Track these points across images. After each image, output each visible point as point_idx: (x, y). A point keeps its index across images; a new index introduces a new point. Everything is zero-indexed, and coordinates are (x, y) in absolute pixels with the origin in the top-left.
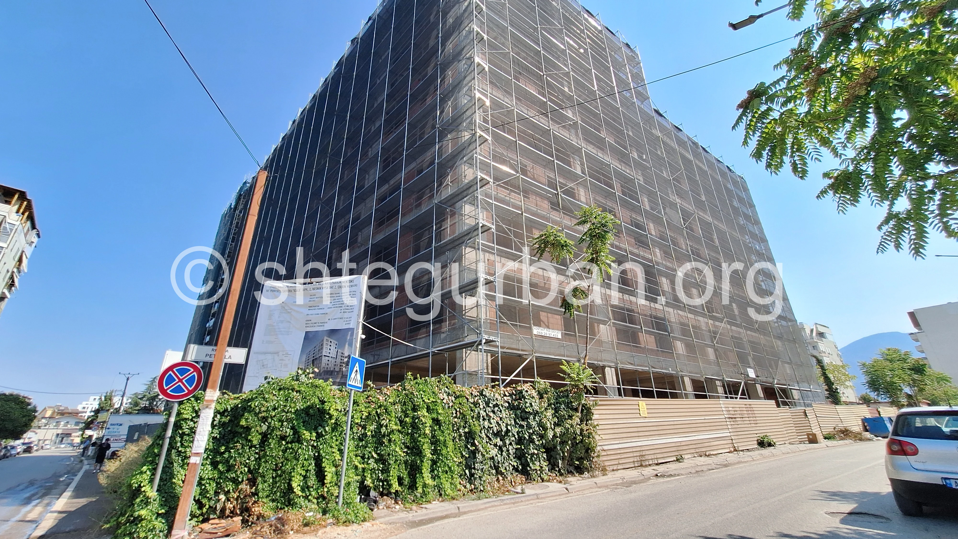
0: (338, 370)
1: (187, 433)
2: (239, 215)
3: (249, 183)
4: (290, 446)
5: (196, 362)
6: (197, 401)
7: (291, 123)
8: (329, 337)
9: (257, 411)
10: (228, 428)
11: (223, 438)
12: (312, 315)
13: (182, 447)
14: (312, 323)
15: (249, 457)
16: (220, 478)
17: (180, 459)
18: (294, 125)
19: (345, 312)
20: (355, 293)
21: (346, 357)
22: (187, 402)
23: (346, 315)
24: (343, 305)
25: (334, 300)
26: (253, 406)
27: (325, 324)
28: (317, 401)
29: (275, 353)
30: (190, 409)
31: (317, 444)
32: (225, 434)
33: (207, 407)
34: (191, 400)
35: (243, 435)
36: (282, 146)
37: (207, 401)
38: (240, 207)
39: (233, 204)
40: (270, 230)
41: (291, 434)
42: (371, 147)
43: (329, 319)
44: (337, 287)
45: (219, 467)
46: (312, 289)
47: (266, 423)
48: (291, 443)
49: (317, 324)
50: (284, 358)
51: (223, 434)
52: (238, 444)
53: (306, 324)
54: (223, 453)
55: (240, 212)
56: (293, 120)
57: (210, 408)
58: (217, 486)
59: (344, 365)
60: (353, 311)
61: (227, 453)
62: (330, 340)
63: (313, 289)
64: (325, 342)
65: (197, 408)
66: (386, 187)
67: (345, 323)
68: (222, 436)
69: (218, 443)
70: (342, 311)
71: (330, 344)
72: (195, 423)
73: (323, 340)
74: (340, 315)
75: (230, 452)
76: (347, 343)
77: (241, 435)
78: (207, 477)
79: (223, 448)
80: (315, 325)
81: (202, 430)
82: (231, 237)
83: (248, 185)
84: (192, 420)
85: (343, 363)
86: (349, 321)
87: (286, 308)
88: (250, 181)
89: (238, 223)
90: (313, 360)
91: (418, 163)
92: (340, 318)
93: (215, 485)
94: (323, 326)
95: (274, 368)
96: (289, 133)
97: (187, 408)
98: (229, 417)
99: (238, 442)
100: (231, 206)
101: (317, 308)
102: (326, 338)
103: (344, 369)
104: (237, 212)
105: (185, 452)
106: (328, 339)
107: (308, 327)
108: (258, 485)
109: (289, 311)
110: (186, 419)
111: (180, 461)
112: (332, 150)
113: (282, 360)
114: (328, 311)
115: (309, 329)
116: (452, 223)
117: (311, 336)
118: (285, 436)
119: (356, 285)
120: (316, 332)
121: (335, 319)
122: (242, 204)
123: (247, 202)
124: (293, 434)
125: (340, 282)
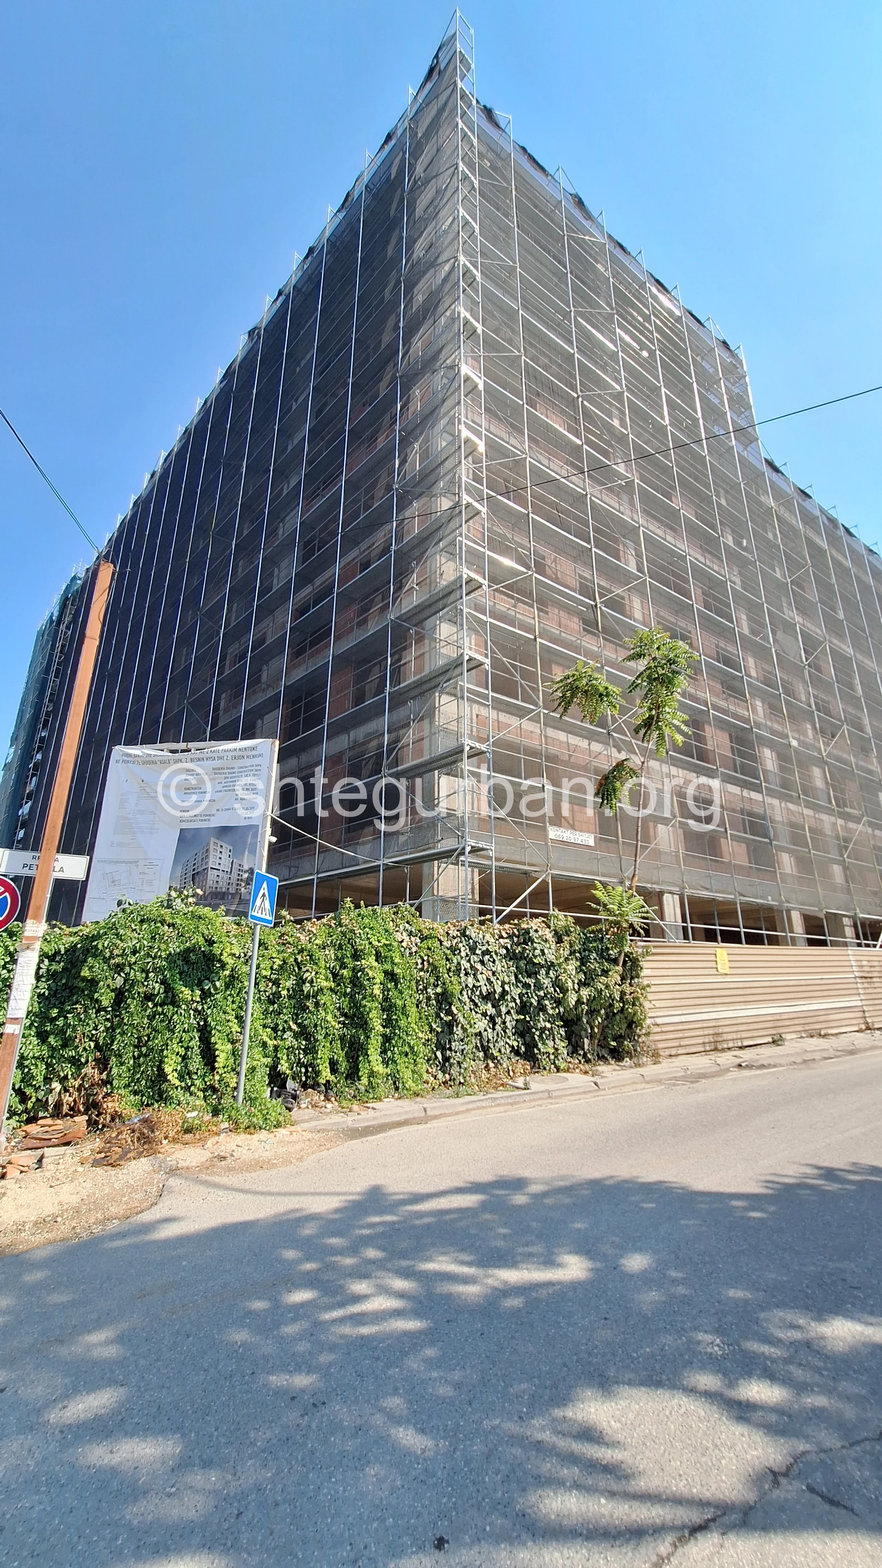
0: (234, 892)
2: (66, 633)
3: (80, 579)
4: (160, 1009)
5: (8, 877)
6: (11, 937)
7: (147, 476)
8: (218, 838)
9: (107, 955)
10: (61, 980)
11: (55, 996)
15: (97, 1026)
16: (52, 1057)
18: (153, 480)
20: (259, 768)
21: (245, 872)
25: (226, 778)
26: (100, 946)
27: (212, 818)
28: (201, 941)
29: (131, 862)
31: (203, 1008)
32: (57, 990)
33: (28, 948)
35: (86, 993)
36: (134, 517)
37: (28, 938)
38: (67, 619)
39: (56, 614)
40: (117, 659)
41: (162, 991)
42: (283, 520)
43: (218, 810)
44: (230, 758)
45: (49, 1040)
46: (188, 760)
47: (122, 974)
48: (162, 1004)
49: (200, 818)
50: (147, 871)
51: (54, 989)
52: (77, 1006)
54: (56, 1019)
55: (68, 628)
56: (151, 472)
57: (33, 949)
58: (47, 1069)
59: (243, 884)
61: (61, 1019)
62: (220, 843)
63: (192, 760)
64: (212, 847)
65: (12, 949)
66: (307, 591)
68: (52, 993)
69: (47, 1003)
71: (219, 849)
72: (9, 971)
73: (208, 844)
75: (66, 1018)
76: (247, 849)
77: (83, 992)
78: (31, 1054)
79: (56, 1011)
80: (195, 818)
81: (20, 983)
82: (54, 668)
83: (79, 582)
85: (242, 880)
87: (148, 789)
88: (82, 575)
89: (63, 646)
90: (193, 875)
91: (362, 549)
93: (44, 1067)
94: (209, 820)
95: (131, 886)
96: (144, 495)
98: (62, 964)
99: (77, 1002)
100: (51, 617)
102: (213, 840)
103: (243, 889)
104: (63, 627)
106: (217, 841)
107: (184, 821)
108: (111, 1068)
112: (217, 525)
113: (144, 873)
114: (216, 796)
115: (185, 826)
116: (418, 653)
117: (189, 836)
118: (152, 995)
119: (261, 755)
120: (198, 830)
121: (228, 810)
122: (70, 613)
123: (77, 612)
124: (165, 992)
125: (235, 750)
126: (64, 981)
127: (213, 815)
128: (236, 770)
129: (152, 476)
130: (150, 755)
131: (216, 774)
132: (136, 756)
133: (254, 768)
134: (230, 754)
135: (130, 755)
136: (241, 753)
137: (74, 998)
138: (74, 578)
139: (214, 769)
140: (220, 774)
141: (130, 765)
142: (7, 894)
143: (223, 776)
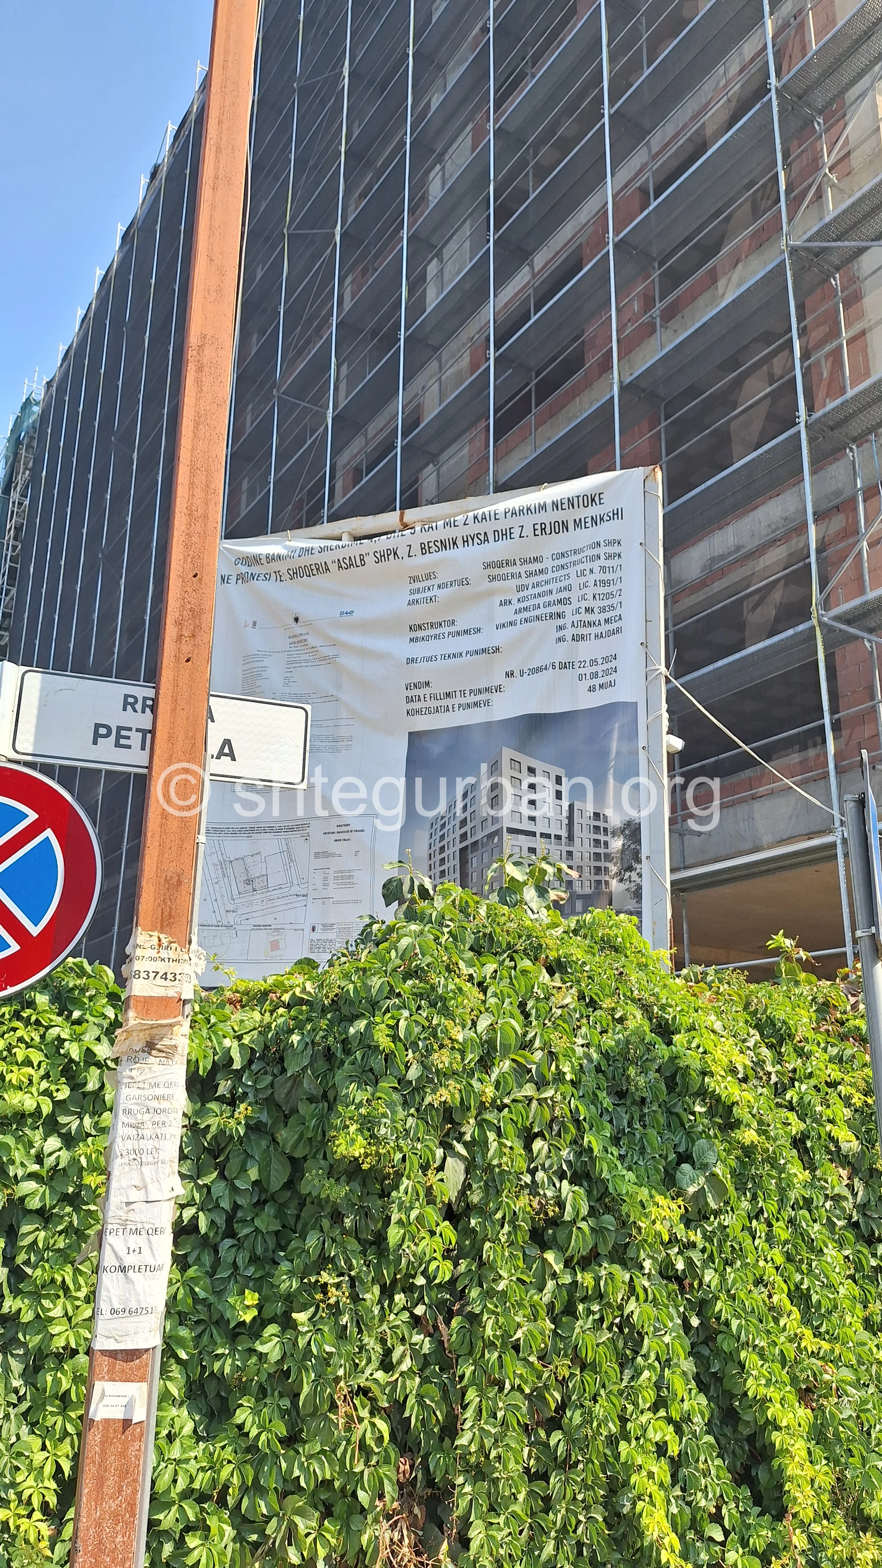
0: (587, 890)
1: (34, 1204)
2: (20, 504)
3: (37, 404)
4: (586, 1279)
7: (144, 180)
8: (521, 749)
10: (243, 1170)
11: (230, 1233)
12: (430, 659)
13: (16, 1292)
14: (433, 697)
16: (255, 1489)
17: (17, 1367)
18: (156, 183)
19: (583, 637)
20: (615, 549)
21: (614, 834)
23: (587, 650)
24: (568, 609)
25: (520, 588)
26: (382, 1038)
27: (495, 697)
29: (291, 829)
31: (690, 1263)
32: (236, 1207)
33: (150, 1046)
35: (348, 1222)
36: (124, 263)
37: (150, 1004)
38: (22, 478)
41: (584, 1210)
43: (510, 674)
44: (528, 531)
45: (241, 1416)
46: (416, 549)
47: (459, 1147)
48: (589, 1261)
49: (459, 700)
50: (334, 848)
51: (225, 1204)
52: (325, 1277)
53: (410, 700)
54: (255, 1329)
55: (24, 495)
56: (149, 169)
57: (169, 1053)
58: (239, 1538)
59: (614, 869)
60: (618, 631)
61: (272, 1329)
62: (527, 761)
63: (425, 549)
64: (505, 773)
65: (74, 1051)
67: (587, 683)
68: (221, 1221)
69: (207, 1259)
70: (569, 633)
72: (69, 1141)
73: (495, 766)
74: (560, 653)
75: (287, 1324)
76: (612, 771)
77: (337, 1217)
78: (181, 1484)
79: (251, 1298)
80: (448, 702)
81: (135, 1195)
83: (36, 409)
84: (52, 1126)
85: (608, 857)
86: (606, 672)
87: (312, 641)
88: (39, 394)
89: (18, 529)
90: (463, 851)
92: (564, 666)
93: (229, 1532)
94: (487, 703)
95: (296, 890)
96: (141, 216)
98: (243, 1108)
99: (323, 1261)
101: (446, 630)
102: (508, 753)
103: (614, 883)
104: (15, 496)
105: (42, 1322)
106: (518, 756)
107: (418, 712)
109: (328, 651)
110: (20, 1117)
111: (16, 1383)
113: (326, 855)
114: (500, 638)
115: (422, 723)
117: (436, 749)
118: (555, 1222)
119: (617, 514)
120: (459, 731)
121: (538, 670)
122: (26, 469)
123: (38, 461)
124: (592, 1212)
125: (543, 507)
126: (253, 1174)
127: (498, 689)
128: (548, 564)
129: (153, 176)
130: (309, 551)
131: (492, 579)
132: (271, 559)
133: (602, 550)
134: (528, 521)
135: (255, 560)
136: (559, 516)
137: (312, 1241)
138: (28, 404)
139: (488, 566)
140: (505, 577)
141: (261, 584)
142: (49, 833)
143: (513, 583)
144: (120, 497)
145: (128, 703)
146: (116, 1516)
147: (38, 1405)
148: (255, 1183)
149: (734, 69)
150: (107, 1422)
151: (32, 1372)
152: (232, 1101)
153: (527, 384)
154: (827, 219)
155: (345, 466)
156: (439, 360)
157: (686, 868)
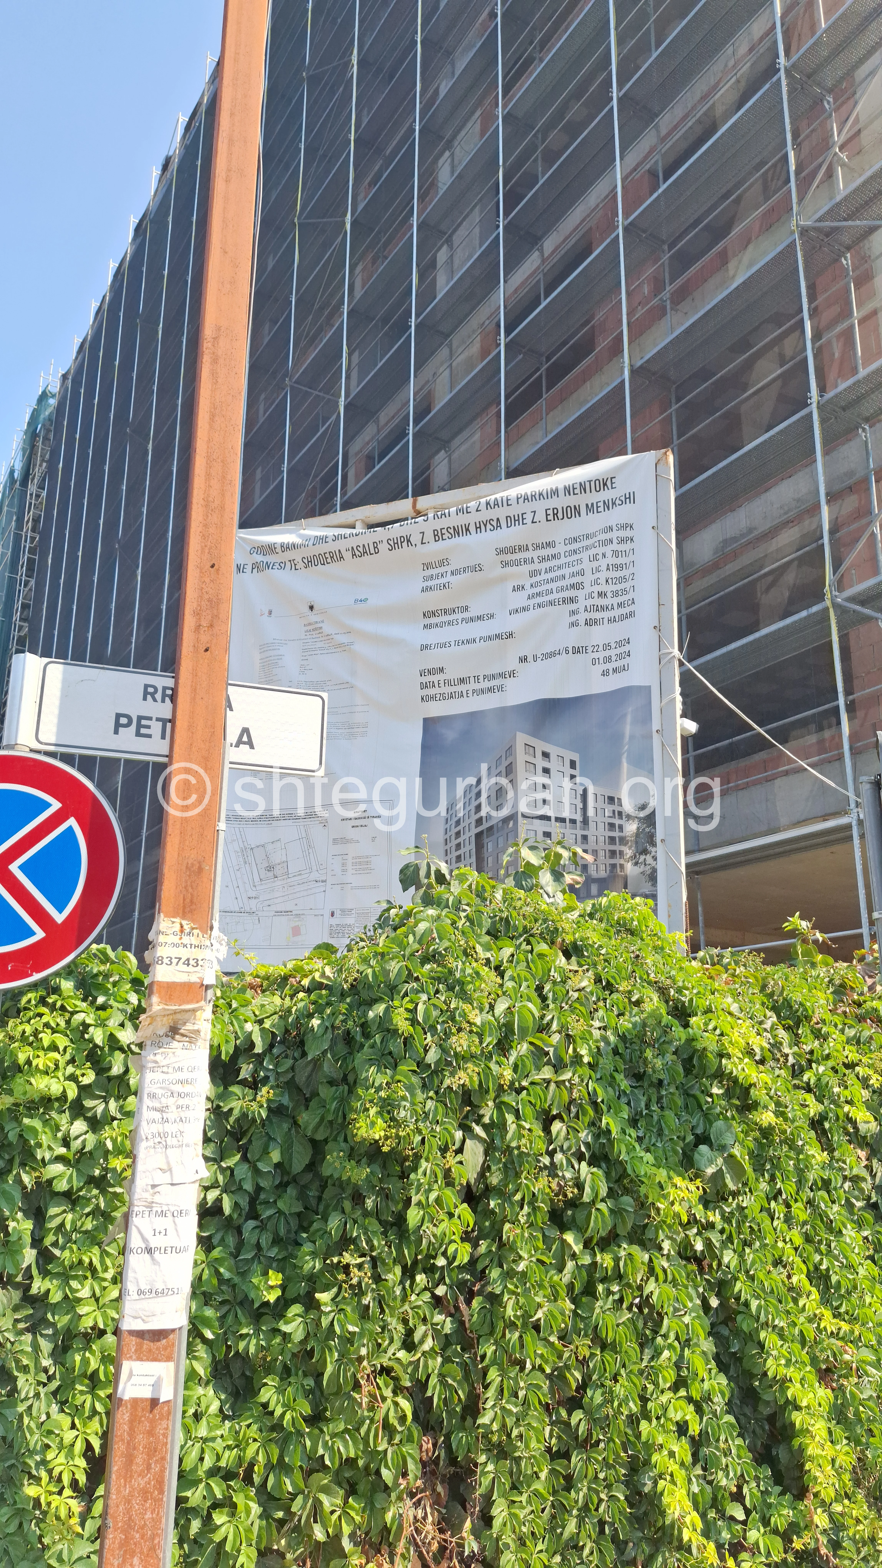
0: (603, 874)
1: (62, 1186)
2: (38, 496)
3: (53, 396)
4: (606, 1260)
5: (67, 758)
7: (156, 172)
8: (535, 734)
9: (432, 1057)
10: (266, 1152)
11: (253, 1214)
12: (443, 645)
13: (45, 1273)
14: (448, 683)
16: (281, 1467)
17: (46, 1346)
18: (168, 174)
19: (595, 622)
20: (628, 533)
22: (42, 1001)
23: (600, 635)
24: (581, 594)
25: (533, 574)
26: (401, 1022)
27: (509, 682)
30: (62, 1041)
31: (708, 1244)
32: (259, 1189)
33: (174, 1031)
34: (56, 990)
35: (369, 1203)
36: (137, 254)
37: (172, 990)
38: (38, 471)
39: (18, 466)
41: (603, 1191)
43: (523, 660)
44: (541, 516)
46: (429, 536)
47: (478, 1130)
48: (608, 1242)
49: (473, 686)
50: (352, 834)
51: (248, 1186)
52: (347, 1258)
53: (424, 686)
54: (279, 1309)
55: (41, 487)
56: (161, 161)
57: (192, 1037)
58: (265, 1515)
59: (629, 852)
60: (631, 614)
61: (296, 1309)
62: (541, 746)
63: (438, 536)
64: (521, 757)
65: (98, 1036)
67: (600, 668)
68: (244, 1203)
69: (231, 1240)
70: (582, 617)
71: (541, 763)
72: (95, 1124)
73: (510, 750)
74: (573, 637)
75: (311, 1304)
76: (625, 755)
77: (358, 1198)
79: (275, 1278)
80: (463, 688)
82: (24, 559)
83: (53, 402)
84: (78, 1110)
85: (623, 841)
86: (620, 657)
87: (327, 628)
88: (55, 387)
89: (36, 521)
90: (479, 836)
92: (577, 651)
93: (256, 1509)
94: (501, 688)
95: (315, 875)
96: (153, 208)
97: (46, 1038)
98: (265, 1092)
99: (345, 1242)
100: (12, 472)
101: (459, 616)
102: (522, 739)
103: (629, 867)
104: (32, 488)
105: (70, 1303)
106: (533, 741)
107: (433, 698)
109: (343, 639)
110: (47, 1101)
111: (46, 1362)
113: (344, 841)
114: (514, 623)
115: (436, 709)
117: (450, 735)
118: (574, 1204)
119: (629, 498)
120: (473, 717)
121: (552, 655)
122: (43, 461)
123: (55, 453)
124: (611, 1193)
125: (555, 492)
126: (275, 1156)
127: (512, 674)
128: (560, 548)
129: (165, 167)
130: (323, 539)
131: (505, 564)
132: (285, 547)
133: (614, 535)
134: (540, 506)
135: (270, 549)
136: (571, 501)
137: (334, 1223)
138: (43, 397)
139: (501, 551)
140: (518, 563)
141: (276, 573)
142: (72, 822)
143: (526, 568)
144: (135, 489)
145: (148, 693)
146: (145, 1493)
147: (67, 1385)
148: (278, 1166)
149: (743, 49)
150: (135, 1401)
151: (61, 1352)
152: (254, 1085)
153: (538, 369)
154: (838, 198)
155: (357, 454)
156: (450, 346)
157: (700, 850)
